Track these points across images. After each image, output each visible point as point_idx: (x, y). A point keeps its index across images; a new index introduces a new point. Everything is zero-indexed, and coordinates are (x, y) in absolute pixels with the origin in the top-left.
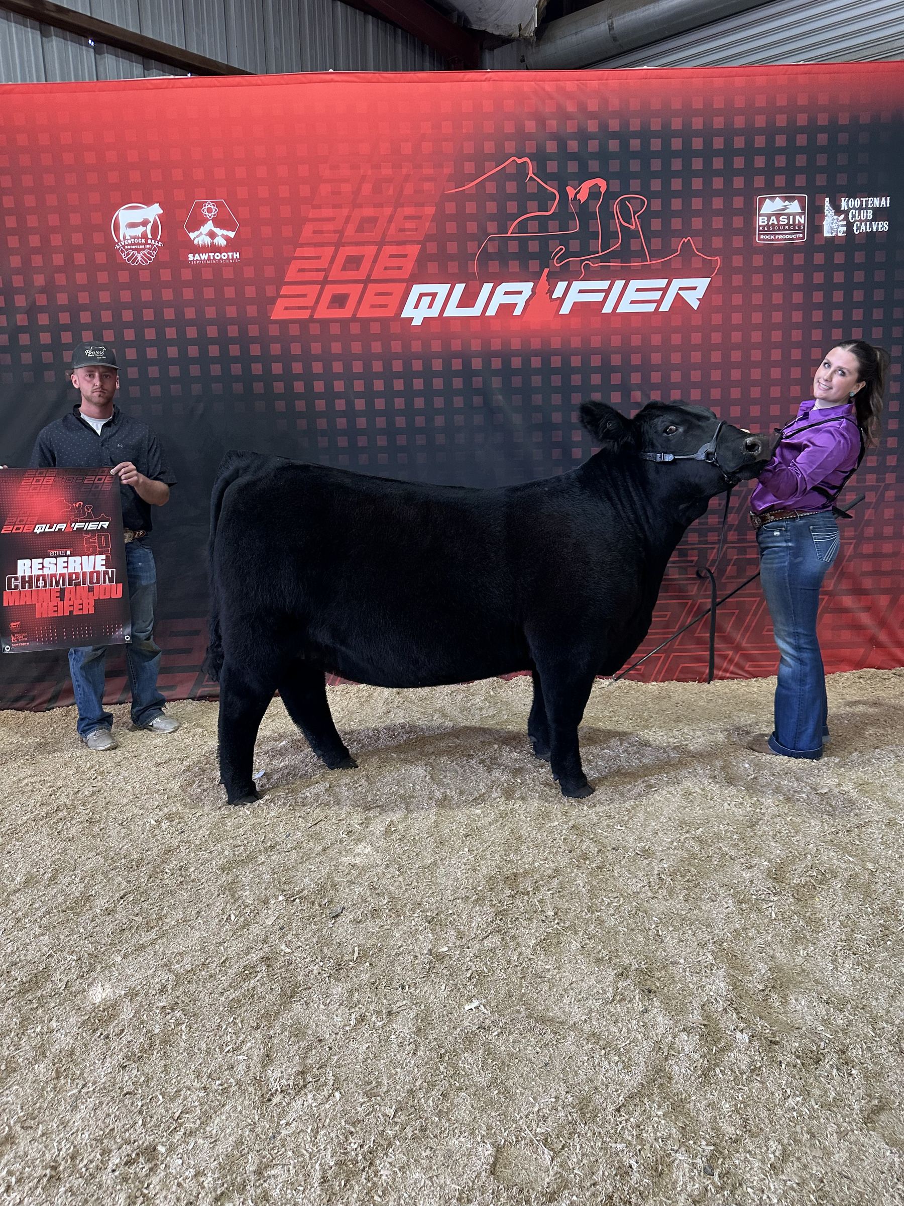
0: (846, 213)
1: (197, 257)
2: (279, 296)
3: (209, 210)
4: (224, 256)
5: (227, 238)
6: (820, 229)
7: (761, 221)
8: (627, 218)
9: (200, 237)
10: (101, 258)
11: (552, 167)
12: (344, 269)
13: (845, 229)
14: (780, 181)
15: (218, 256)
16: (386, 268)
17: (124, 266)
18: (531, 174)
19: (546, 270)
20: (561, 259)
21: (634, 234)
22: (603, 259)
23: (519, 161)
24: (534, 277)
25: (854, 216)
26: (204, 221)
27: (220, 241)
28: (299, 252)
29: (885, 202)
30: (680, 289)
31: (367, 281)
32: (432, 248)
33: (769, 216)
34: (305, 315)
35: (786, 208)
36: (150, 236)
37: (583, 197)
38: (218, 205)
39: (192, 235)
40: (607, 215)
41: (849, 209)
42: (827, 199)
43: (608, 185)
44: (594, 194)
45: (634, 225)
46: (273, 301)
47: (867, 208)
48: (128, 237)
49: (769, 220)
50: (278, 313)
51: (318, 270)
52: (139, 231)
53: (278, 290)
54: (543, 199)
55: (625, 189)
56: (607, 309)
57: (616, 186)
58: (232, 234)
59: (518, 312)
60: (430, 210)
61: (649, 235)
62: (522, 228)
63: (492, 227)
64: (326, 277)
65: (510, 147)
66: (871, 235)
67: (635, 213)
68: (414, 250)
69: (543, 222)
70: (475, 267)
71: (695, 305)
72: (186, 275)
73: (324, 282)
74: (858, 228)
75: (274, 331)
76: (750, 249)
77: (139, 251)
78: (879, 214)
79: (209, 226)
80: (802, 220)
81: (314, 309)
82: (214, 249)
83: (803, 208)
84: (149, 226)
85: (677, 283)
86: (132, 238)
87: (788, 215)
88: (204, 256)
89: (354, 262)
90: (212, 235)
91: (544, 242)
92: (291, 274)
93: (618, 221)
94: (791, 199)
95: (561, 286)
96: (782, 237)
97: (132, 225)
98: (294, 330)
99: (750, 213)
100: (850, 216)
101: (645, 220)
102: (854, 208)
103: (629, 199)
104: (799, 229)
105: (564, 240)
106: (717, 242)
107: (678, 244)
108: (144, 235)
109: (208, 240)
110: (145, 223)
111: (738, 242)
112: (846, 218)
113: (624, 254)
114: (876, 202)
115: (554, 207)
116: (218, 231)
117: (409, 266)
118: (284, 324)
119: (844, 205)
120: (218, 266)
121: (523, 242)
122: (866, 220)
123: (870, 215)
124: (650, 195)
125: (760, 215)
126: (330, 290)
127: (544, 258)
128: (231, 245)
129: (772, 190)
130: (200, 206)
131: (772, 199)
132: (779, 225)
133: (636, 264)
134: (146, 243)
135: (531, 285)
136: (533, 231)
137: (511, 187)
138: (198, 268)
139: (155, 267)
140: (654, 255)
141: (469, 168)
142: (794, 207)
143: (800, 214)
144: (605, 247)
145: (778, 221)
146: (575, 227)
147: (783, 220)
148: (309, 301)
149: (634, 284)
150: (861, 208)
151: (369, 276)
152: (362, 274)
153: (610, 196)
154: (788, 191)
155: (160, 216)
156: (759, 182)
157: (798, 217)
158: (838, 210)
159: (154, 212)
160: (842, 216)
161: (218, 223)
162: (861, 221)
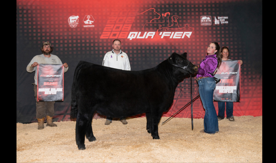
0: (219, 20)
1: (85, 26)
2: (102, 34)
3: (89, 17)
4: (91, 26)
5: (92, 23)
6: (214, 23)
7: (202, 21)
8: (174, 20)
9: (86, 22)
10: (65, 26)
11: (159, 10)
12: (116, 29)
13: (219, 23)
14: (205, 13)
15: (90, 26)
16: (124, 29)
17: (70, 28)
18: (155, 11)
19: (158, 30)
20: (161, 28)
21: (176, 23)
22: (170, 28)
23: (152, 9)
24: (155, 31)
25: (221, 20)
26: (87, 19)
27: (90, 23)
28: (107, 25)
29: (227, 18)
30: (186, 34)
31: (121, 31)
32: (134, 25)
33: (203, 20)
34: (107, 38)
35: (207, 18)
36: (76, 22)
37: (165, 16)
38: (91, 16)
39: (85, 22)
40: (170, 19)
41: (220, 19)
42: (215, 17)
43: (170, 13)
44: (168, 15)
45: (176, 21)
46: (101, 35)
47: (223, 19)
48: (71, 22)
49: (203, 21)
50: (102, 37)
51: (110, 29)
52: (74, 21)
53: (102, 33)
54: (157, 16)
55: (174, 14)
56: (171, 37)
57: (172, 14)
58: (93, 22)
59: (152, 38)
60: (134, 18)
61: (179, 23)
62: (153, 21)
63: (147, 21)
64: (112, 30)
65: (150, 6)
66: (225, 24)
67: (176, 19)
68: (131, 25)
69: (157, 21)
70: (143, 29)
71: (189, 37)
72: (83, 30)
73: (111, 31)
74: (222, 23)
75: (100, 41)
76: (200, 26)
77: (73, 25)
78: (226, 20)
79: (88, 20)
80: (210, 21)
81: (109, 36)
82: (89, 24)
83: (210, 19)
84: (76, 20)
85: (185, 33)
86: (72, 22)
87: (207, 20)
88: (87, 26)
89: (118, 28)
90: (89, 22)
91: (157, 24)
92: (105, 29)
93: (173, 21)
94: (208, 17)
95: (161, 33)
96: (207, 24)
97: (73, 20)
98: (105, 41)
99: (200, 19)
100: (220, 20)
101: (178, 20)
102: (221, 19)
103: (175, 16)
104: (210, 22)
105: (161, 24)
106: (193, 25)
107: (185, 25)
108: (75, 22)
109: (88, 23)
110: (75, 19)
111: (197, 25)
112: (219, 21)
113: (174, 27)
114: (225, 18)
115: (159, 18)
116: (90, 21)
117: (129, 28)
118: (103, 39)
119: (219, 18)
120: (90, 28)
121: (153, 24)
122: (223, 21)
123: (224, 20)
124: (179, 16)
125: (202, 20)
126: (113, 33)
127: (157, 27)
128: (93, 24)
129: (204, 15)
130: (87, 16)
131: (204, 17)
132: (206, 22)
133: (176, 29)
134: (75, 23)
135: (155, 32)
136: (155, 22)
137: (151, 14)
138: (86, 28)
139: (76, 28)
140: (180, 27)
141: (142, 10)
142: (209, 18)
143: (210, 20)
144: (170, 25)
145: (205, 21)
146: (164, 22)
147: (206, 21)
148: (108, 35)
149: (176, 33)
150: (222, 19)
151: (121, 30)
152: (120, 30)
153: (171, 16)
154: (207, 15)
155: (78, 18)
156: (201, 13)
157: (209, 20)
158: (217, 19)
159: (77, 17)
160: (218, 20)
161: (90, 19)
162: (222, 21)
